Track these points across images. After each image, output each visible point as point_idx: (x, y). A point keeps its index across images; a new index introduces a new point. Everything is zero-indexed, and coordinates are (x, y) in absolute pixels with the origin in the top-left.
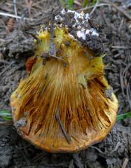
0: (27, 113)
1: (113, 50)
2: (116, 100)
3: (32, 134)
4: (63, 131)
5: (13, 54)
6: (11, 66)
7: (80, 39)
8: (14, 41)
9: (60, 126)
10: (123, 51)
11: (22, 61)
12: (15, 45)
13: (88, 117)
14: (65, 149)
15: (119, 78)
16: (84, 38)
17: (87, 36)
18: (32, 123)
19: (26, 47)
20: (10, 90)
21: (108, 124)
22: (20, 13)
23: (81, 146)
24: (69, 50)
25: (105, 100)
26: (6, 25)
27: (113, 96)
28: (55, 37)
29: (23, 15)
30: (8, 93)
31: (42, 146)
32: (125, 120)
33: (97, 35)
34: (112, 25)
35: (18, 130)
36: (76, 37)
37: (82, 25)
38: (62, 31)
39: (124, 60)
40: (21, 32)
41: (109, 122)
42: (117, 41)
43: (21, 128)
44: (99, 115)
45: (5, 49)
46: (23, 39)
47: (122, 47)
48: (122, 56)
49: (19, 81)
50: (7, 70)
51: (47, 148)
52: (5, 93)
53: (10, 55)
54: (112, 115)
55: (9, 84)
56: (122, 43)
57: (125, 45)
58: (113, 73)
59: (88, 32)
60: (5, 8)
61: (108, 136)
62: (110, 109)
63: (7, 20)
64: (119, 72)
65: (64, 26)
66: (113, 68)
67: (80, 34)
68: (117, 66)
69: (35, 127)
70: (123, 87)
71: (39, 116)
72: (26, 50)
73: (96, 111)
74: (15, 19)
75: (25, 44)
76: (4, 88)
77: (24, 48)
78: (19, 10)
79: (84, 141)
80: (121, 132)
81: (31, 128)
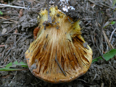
0: (37, 60)
1: (85, 21)
2: (90, 49)
3: (41, 72)
4: (60, 69)
5: (24, 28)
6: (24, 36)
7: (65, 12)
8: (25, 21)
9: (59, 65)
10: (90, 21)
11: (30, 33)
12: (25, 23)
13: (75, 60)
14: (63, 80)
15: (90, 37)
16: (67, 11)
17: (69, 10)
18: (41, 66)
19: (32, 24)
20: (24, 51)
21: (88, 63)
22: (26, 6)
23: (73, 77)
24: (59, 19)
25: (84, 49)
26: (19, 13)
27: (89, 47)
28: (50, 12)
29: (29, 7)
30: (22, 53)
31: (49, 80)
32: (98, 61)
33: (74, 9)
34: (82, 7)
35: (32, 72)
36: (62, 11)
37: (65, 5)
38: (54, 9)
39: (92, 26)
40: (28, 15)
41: (88, 61)
42: (86, 16)
43: (34, 70)
44: (82, 58)
45: (19, 26)
46: (30, 19)
47: (90, 19)
48: (90, 24)
49: (29, 45)
50: (21, 39)
51: (52, 80)
52: (21, 53)
53: (22, 30)
54: (90, 58)
55: (23, 47)
56: (89, 16)
57: (91, 17)
58: (86, 35)
59: (69, 8)
60: (17, 4)
61: (89, 70)
62: (88, 54)
63: (19, 11)
64: (90, 34)
65: (55, 6)
66: (86, 32)
67: (65, 9)
68: (88, 30)
69: (43, 68)
70: (93, 42)
71: (44, 61)
72: (32, 26)
73: (79, 55)
74: (24, 9)
75: (31, 22)
76: (20, 50)
77: (31, 25)
78: (25, 4)
79: (74, 74)
80: (96, 68)
81: (40, 69)
